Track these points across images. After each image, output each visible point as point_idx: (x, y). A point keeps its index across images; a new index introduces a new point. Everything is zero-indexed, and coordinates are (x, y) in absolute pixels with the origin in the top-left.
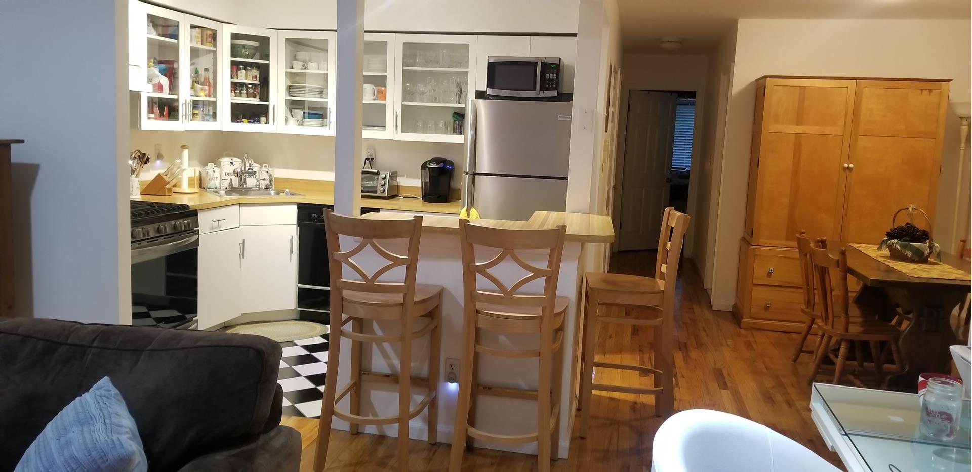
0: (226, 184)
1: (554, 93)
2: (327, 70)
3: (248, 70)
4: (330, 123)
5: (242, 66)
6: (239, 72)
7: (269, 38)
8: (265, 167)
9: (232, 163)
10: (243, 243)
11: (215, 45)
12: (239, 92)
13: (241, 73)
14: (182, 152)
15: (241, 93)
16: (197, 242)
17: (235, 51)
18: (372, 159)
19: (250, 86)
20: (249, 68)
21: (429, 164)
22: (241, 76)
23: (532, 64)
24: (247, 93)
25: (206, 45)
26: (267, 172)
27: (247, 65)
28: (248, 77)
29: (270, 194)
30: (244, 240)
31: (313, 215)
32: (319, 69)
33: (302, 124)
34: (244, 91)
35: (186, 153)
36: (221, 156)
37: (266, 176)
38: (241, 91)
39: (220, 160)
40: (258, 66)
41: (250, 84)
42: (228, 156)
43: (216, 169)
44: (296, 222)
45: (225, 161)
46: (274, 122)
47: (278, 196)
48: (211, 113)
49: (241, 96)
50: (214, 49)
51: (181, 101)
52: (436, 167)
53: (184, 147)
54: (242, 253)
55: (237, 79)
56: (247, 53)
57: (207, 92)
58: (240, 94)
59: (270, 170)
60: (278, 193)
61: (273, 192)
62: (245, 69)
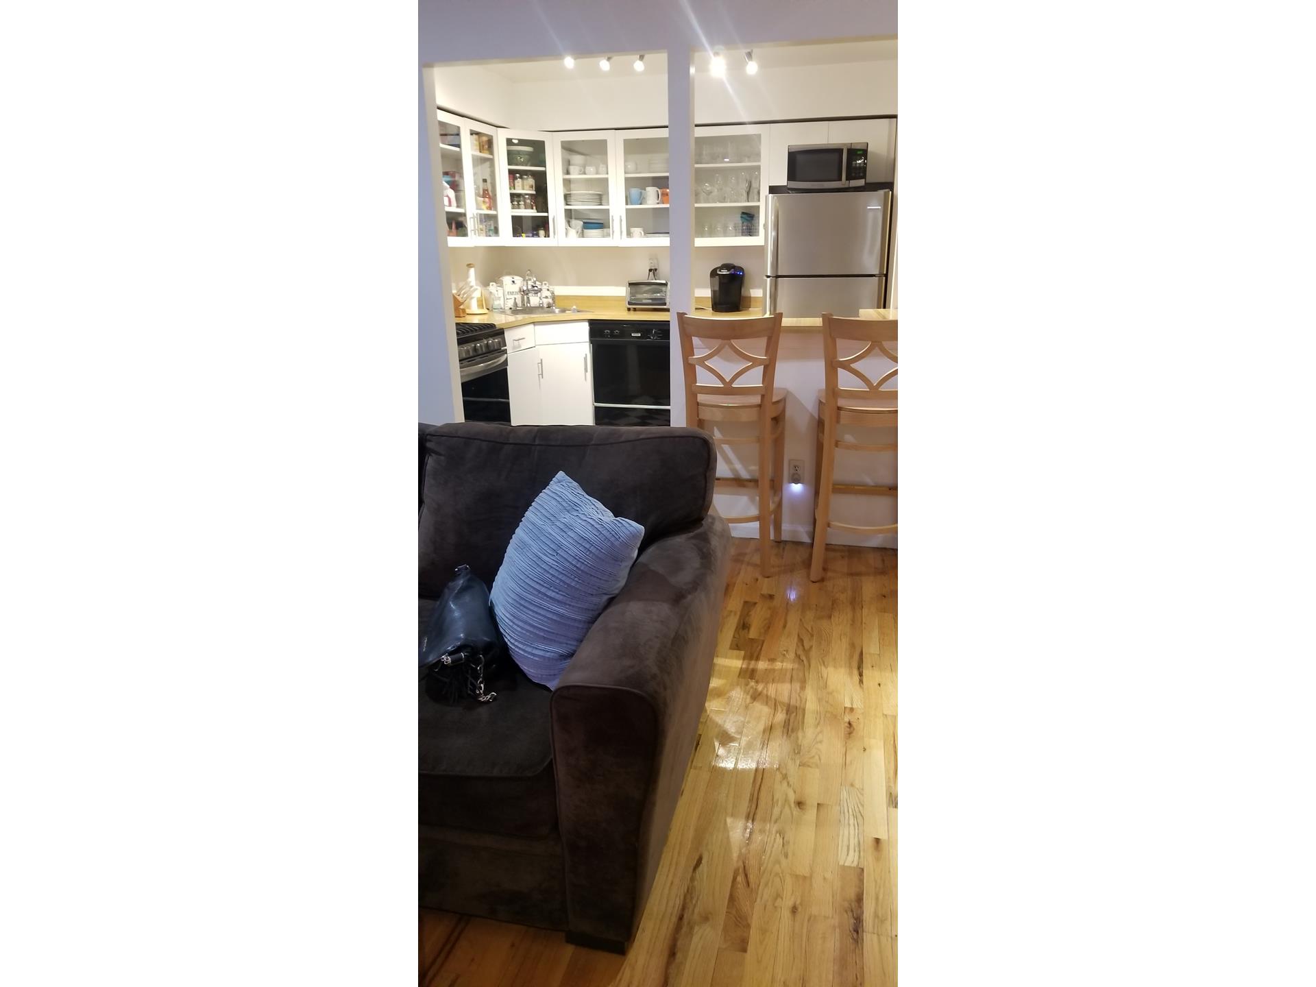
0: (510, 304)
1: (861, 182)
2: (607, 174)
3: (525, 179)
4: (613, 232)
5: (518, 175)
6: (516, 181)
7: (544, 142)
8: (545, 284)
9: (513, 282)
10: (541, 363)
11: (492, 153)
12: (516, 203)
13: (518, 182)
14: (468, 271)
15: (519, 205)
16: (506, 362)
17: (512, 157)
18: (656, 270)
19: (527, 196)
20: (525, 177)
21: (720, 271)
22: (518, 186)
23: (838, 151)
24: (525, 205)
25: (483, 153)
26: (548, 290)
27: (523, 174)
28: (526, 187)
29: (554, 312)
30: (541, 360)
31: (606, 331)
32: (597, 173)
33: (582, 235)
34: (522, 203)
35: (472, 271)
36: (502, 275)
37: (549, 294)
38: (518, 202)
39: (501, 278)
40: (534, 174)
41: (526, 194)
42: (509, 274)
43: (499, 288)
44: (588, 340)
45: (507, 280)
46: (554, 234)
47: (564, 314)
48: (493, 228)
49: (519, 208)
50: (491, 157)
51: (469, 216)
52: (728, 273)
53: (469, 266)
54: (540, 373)
55: (514, 189)
56: (522, 160)
57: (488, 205)
58: (518, 207)
59: (551, 288)
60: (563, 311)
61: (557, 311)
62: (521, 178)
